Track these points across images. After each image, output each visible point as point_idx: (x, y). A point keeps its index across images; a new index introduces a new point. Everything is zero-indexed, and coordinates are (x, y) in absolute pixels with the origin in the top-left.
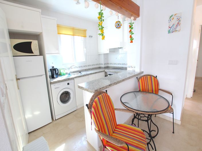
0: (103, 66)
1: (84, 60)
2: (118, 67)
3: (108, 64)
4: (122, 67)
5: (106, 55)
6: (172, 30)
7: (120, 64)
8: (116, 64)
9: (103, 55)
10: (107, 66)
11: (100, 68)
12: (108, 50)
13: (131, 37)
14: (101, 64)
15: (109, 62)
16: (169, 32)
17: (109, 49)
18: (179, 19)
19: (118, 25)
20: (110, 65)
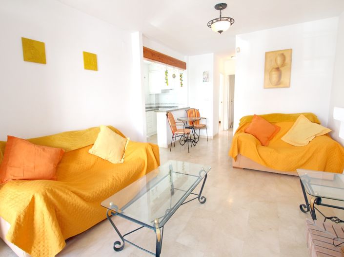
0: (154, 106)
3: (159, 104)
5: (157, 95)
6: (205, 80)
7: (171, 104)
8: (167, 104)
9: (154, 95)
10: (158, 106)
12: (160, 91)
13: (181, 83)
14: (153, 104)
15: (160, 102)
16: (204, 81)
17: (162, 90)
18: (208, 75)
19: (174, 76)
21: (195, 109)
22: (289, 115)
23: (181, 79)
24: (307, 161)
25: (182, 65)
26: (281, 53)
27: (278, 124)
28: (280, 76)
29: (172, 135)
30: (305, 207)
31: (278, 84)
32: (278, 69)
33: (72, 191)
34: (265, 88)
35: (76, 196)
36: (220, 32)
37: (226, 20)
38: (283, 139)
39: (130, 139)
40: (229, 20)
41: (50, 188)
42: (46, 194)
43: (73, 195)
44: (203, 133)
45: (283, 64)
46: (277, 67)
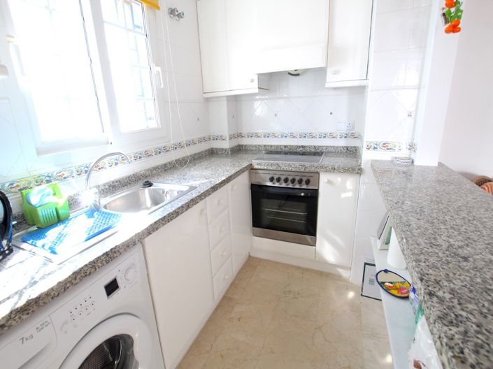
0: (226, 145)
1: (154, 124)
2: (285, 147)
4: (303, 147)
8: (274, 135)
9: (224, 104)
10: (236, 144)
11: (212, 153)
12: (252, 81)
14: (215, 139)
15: (245, 131)
17: (260, 75)
20: (246, 141)
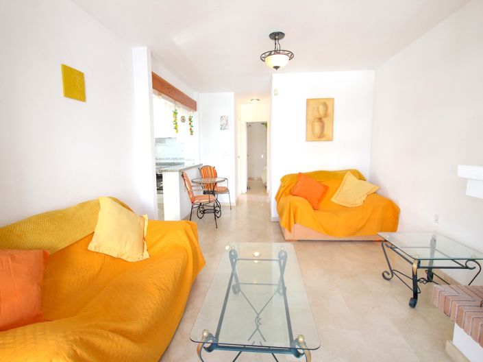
13: (191, 129)
21: (210, 167)
22: (335, 172)
23: (190, 124)
24: (366, 223)
25: (191, 104)
26: (324, 101)
27: (326, 183)
28: (323, 128)
29: (191, 205)
30: (388, 274)
31: (321, 136)
32: (320, 119)
33: (110, 331)
34: (307, 141)
35: (121, 338)
36: (276, 68)
37: (287, 55)
38: (333, 199)
39: (148, 217)
40: (290, 55)
41: (77, 338)
42: (75, 351)
43: (116, 338)
44: (223, 199)
45: (326, 115)
46: (319, 117)
